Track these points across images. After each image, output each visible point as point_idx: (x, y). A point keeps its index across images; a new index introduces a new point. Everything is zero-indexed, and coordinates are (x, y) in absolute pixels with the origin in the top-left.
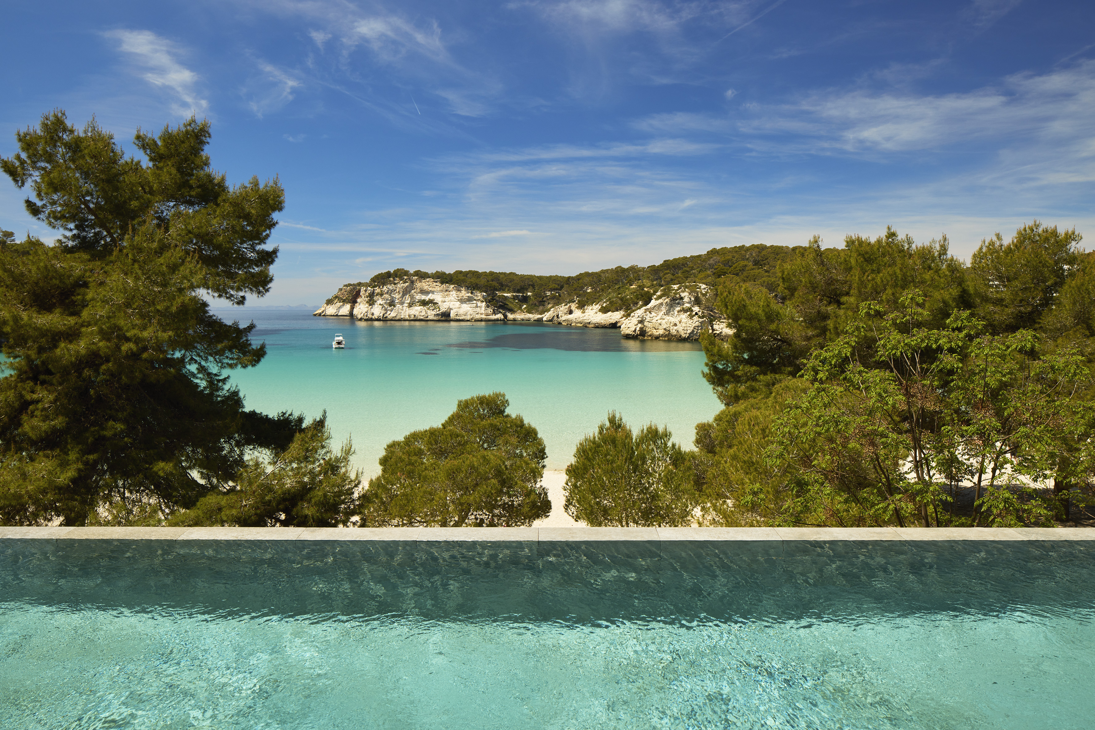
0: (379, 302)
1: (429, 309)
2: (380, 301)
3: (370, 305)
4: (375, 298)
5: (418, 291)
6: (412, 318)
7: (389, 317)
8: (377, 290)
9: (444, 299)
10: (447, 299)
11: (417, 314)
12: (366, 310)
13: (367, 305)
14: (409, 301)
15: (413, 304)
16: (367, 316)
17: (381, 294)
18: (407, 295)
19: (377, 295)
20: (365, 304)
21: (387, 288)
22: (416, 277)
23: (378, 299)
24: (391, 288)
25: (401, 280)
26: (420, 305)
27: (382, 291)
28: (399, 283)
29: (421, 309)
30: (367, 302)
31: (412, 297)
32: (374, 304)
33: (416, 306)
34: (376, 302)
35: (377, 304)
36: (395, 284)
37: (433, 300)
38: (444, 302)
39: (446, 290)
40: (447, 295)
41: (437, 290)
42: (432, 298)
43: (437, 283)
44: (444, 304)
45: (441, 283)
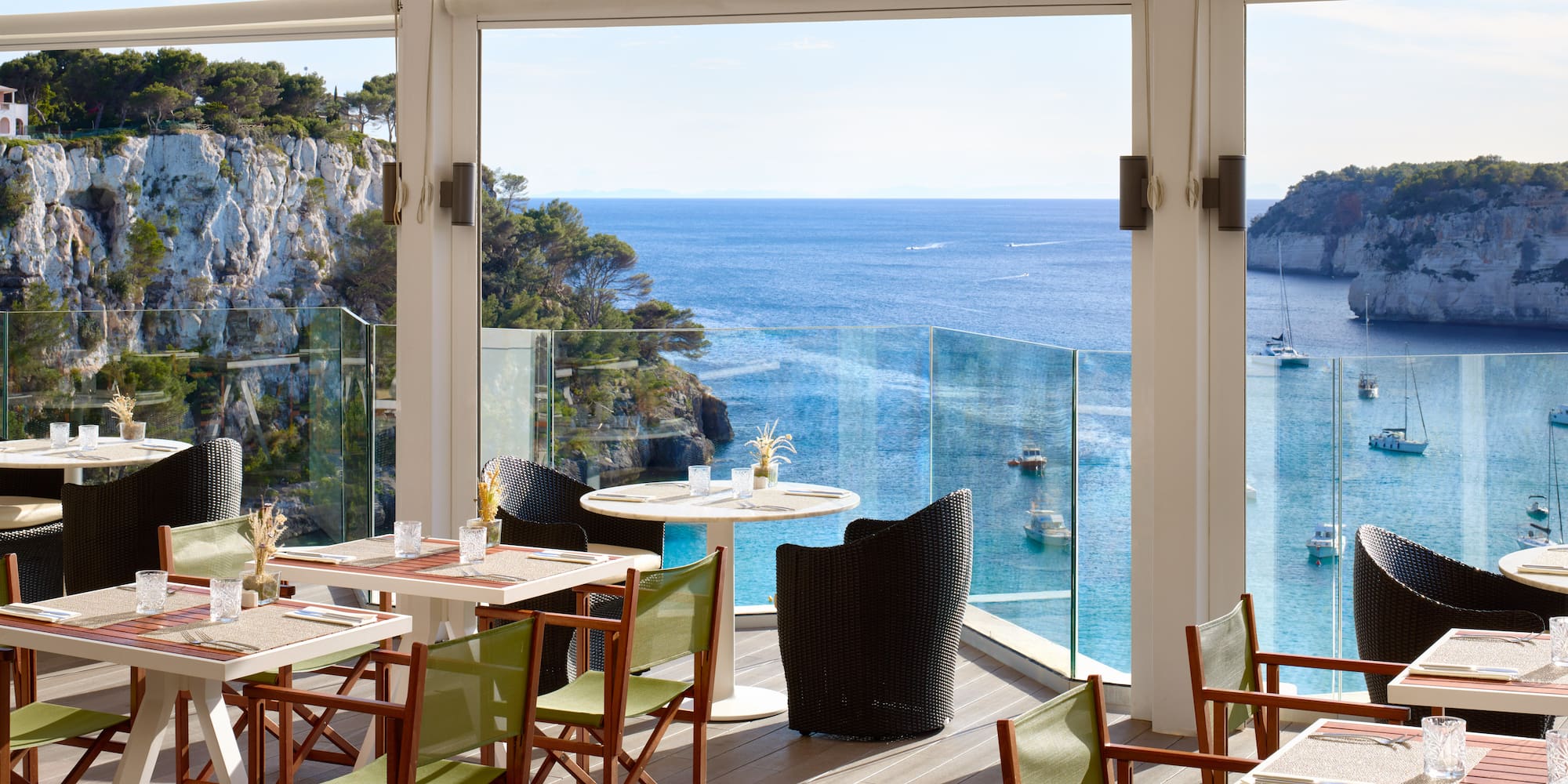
14: (1516, 262)
15: (1529, 273)
16: (1384, 303)
17: (1428, 239)
18: (1510, 245)
19: (1414, 241)
20: (1379, 270)
21: (1446, 219)
22: (1541, 188)
23: (1419, 255)
24: (1458, 220)
25: (1490, 196)
26: (1553, 279)
27: (1428, 228)
28: (1483, 204)
29: (1557, 289)
30: (1384, 262)
31: (1528, 250)
32: (1406, 268)
33: (1540, 279)
34: (1412, 262)
35: (1416, 271)
36: (1473, 208)
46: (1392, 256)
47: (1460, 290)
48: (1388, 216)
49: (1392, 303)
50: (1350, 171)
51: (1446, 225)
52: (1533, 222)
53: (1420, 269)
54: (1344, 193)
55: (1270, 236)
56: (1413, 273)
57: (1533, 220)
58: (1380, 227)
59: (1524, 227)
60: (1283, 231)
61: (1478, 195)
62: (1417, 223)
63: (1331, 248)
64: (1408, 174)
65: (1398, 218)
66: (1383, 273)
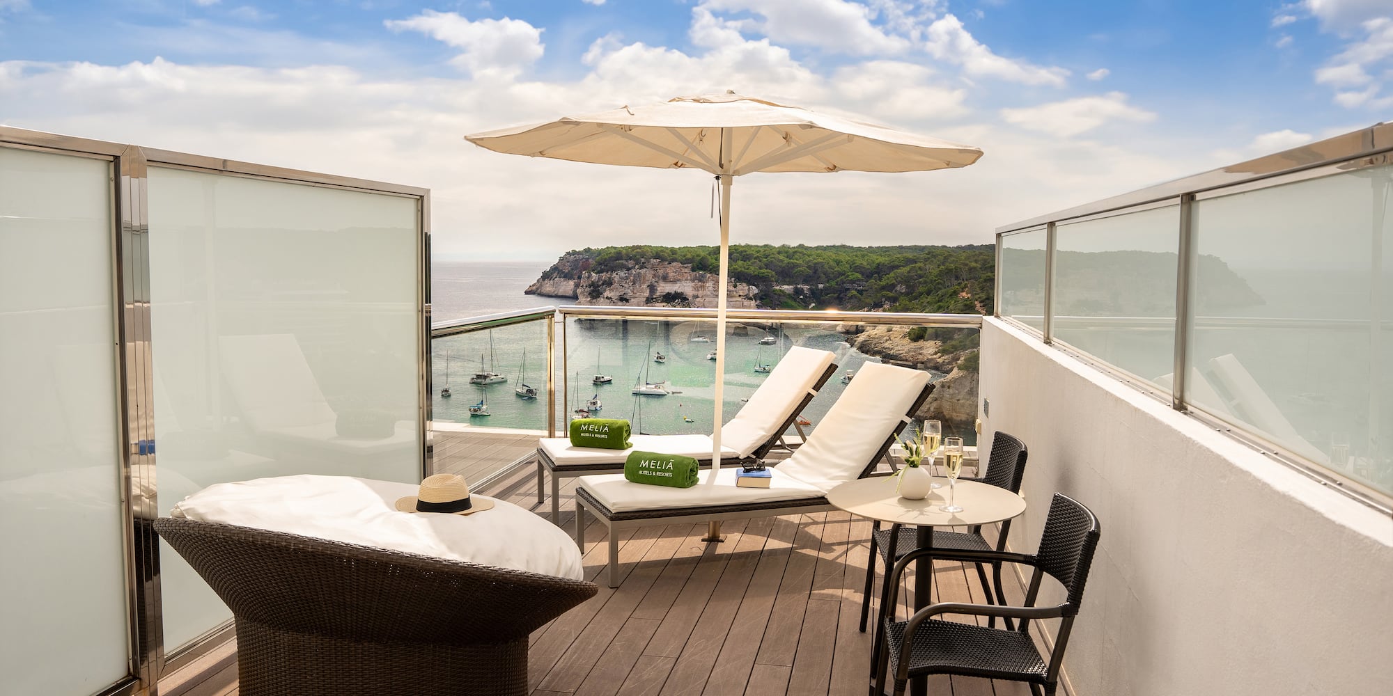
0: (606, 294)
3: (594, 297)
4: (601, 288)
5: (660, 280)
9: (695, 293)
10: (700, 293)
14: (647, 294)
15: (652, 299)
17: (609, 283)
18: (645, 286)
19: (603, 284)
21: (617, 274)
22: (658, 260)
23: (605, 290)
24: (622, 274)
25: (637, 264)
26: (662, 301)
27: (610, 278)
28: (634, 267)
30: (589, 294)
31: (652, 288)
32: (599, 297)
33: (657, 301)
34: (602, 294)
36: (629, 269)
37: (682, 294)
38: (697, 297)
39: (700, 281)
40: (701, 287)
41: (686, 280)
42: (679, 291)
43: (686, 270)
44: (698, 299)
45: (693, 270)
46: (593, 291)
48: (592, 273)
50: (588, 250)
51: (617, 276)
52: (654, 276)
53: (605, 297)
54: (584, 260)
56: (602, 299)
57: (654, 275)
58: (588, 278)
59: (651, 278)
61: (630, 263)
62: (604, 276)
64: (613, 251)
65: (596, 273)
66: (589, 299)
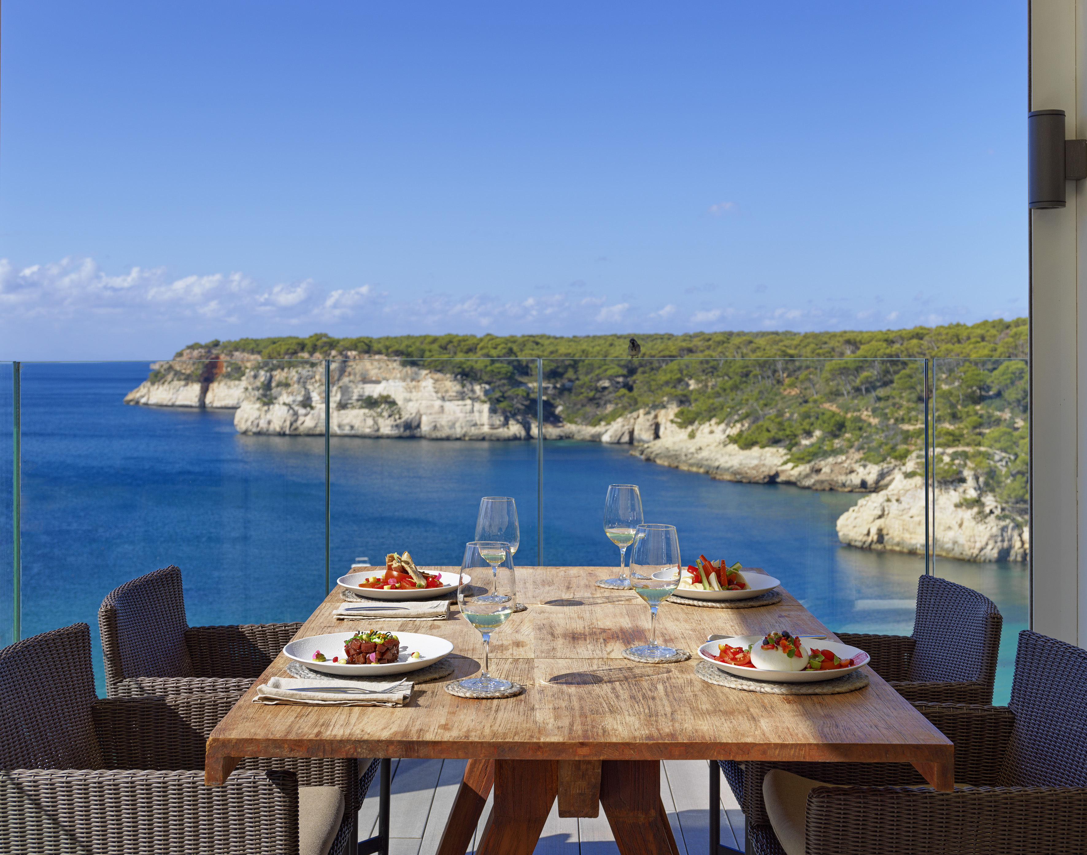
0: (281, 399)
1: (380, 415)
2: (285, 398)
3: (265, 404)
4: (274, 391)
5: (358, 378)
6: (347, 430)
7: (302, 429)
8: (279, 375)
9: (408, 395)
10: (414, 395)
11: (357, 423)
12: (256, 414)
13: (258, 405)
14: (339, 398)
15: (349, 404)
16: (258, 425)
17: (285, 385)
18: (334, 387)
19: (277, 386)
20: (254, 403)
21: (296, 372)
22: (355, 353)
23: (280, 394)
24: (303, 372)
25: (325, 358)
26: (361, 407)
27: (287, 378)
29: (364, 414)
30: (258, 399)
31: (345, 390)
32: (273, 403)
33: (354, 407)
34: (276, 398)
35: (279, 404)
36: (314, 365)
37: (388, 396)
38: (410, 400)
39: (413, 380)
40: (415, 387)
41: (395, 378)
42: (385, 393)
43: (395, 365)
44: (411, 404)
45: (404, 364)
46: (265, 395)
47: (306, 415)
48: (260, 371)
49: (263, 424)
51: (297, 375)
52: (351, 374)
53: (281, 402)
55: (163, 383)
56: (277, 406)
57: (349, 372)
58: (255, 378)
59: (343, 377)
60: (172, 380)
61: (317, 357)
63: (204, 391)
65: (267, 371)
